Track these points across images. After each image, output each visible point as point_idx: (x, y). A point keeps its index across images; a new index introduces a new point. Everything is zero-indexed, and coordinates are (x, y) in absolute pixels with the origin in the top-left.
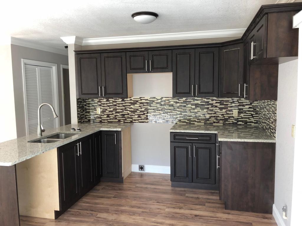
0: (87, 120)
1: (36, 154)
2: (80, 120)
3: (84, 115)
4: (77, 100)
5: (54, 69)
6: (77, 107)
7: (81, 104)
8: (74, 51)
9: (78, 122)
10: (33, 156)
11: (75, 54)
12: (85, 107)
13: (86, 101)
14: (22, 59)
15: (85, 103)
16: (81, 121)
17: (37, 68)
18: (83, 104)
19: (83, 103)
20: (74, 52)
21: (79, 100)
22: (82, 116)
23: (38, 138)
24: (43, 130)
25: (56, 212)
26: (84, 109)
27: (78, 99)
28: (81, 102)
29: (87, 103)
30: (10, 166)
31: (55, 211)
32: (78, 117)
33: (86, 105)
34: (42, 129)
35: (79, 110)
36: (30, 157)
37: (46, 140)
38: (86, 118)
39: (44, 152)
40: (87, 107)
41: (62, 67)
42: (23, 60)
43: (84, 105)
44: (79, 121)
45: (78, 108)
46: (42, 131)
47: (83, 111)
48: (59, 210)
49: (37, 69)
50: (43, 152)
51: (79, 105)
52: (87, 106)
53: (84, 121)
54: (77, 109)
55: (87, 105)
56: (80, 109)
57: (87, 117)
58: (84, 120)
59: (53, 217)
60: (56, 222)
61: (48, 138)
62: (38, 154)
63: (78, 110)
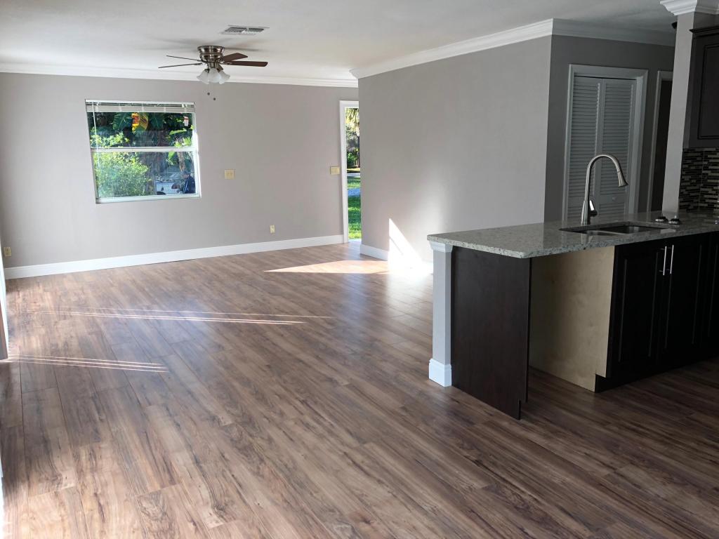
0: (706, 205)
1: (569, 249)
2: (687, 203)
3: (698, 190)
4: (685, 152)
5: (640, 82)
6: (683, 169)
7: (695, 163)
8: (691, 30)
9: (681, 207)
10: (564, 250)
11: (693, 39)
12: (703, 172)
13: (709, 156)
14: (570, 66)
15: (706, 163)
16: (689, 205)
17: (599, 84)
18: (700, 163)
19: (699, 161)
20: (691, 33)
21: (690, 155)
22: (692, 194)
23: (581, 227)
24: (593, 212)
25: (598, 378)
26: (701, 176)
27: (688, 150)
28: (694, 159)
29: (711, 161)
30: (522, 259)
31: (597, 376)
32: (681, 194)
33: (706, 168)
34: (592, 209)
35: (687, 178)
36: (558, 252)
37: (596, 232)
38: (703, 201)
39: (587, 249)
40: (709, 172)
41: (659, 75)
42: (572, 68)
43: (700, 167)
44: (682, 204)
45: (684, 173)
46: (590, 214)
47: (699, 181)
48: (605, 376)
49: (599, 86)
50: (585, 249)
51: (687, 166)
52: (711, 170)
53: (696, 208)
54: (682, 175)
55: (710, 167)
56: (690, 177)
57: (705, 196)
58: (696, 205)
59: (591, 386)
60: (595, 396)
61: (601, 229)
62: (574, 250)
63: (683, 177)
